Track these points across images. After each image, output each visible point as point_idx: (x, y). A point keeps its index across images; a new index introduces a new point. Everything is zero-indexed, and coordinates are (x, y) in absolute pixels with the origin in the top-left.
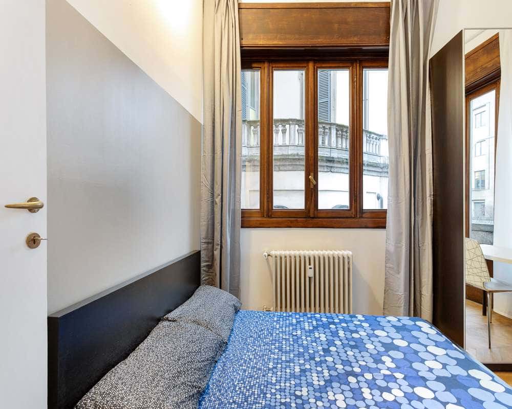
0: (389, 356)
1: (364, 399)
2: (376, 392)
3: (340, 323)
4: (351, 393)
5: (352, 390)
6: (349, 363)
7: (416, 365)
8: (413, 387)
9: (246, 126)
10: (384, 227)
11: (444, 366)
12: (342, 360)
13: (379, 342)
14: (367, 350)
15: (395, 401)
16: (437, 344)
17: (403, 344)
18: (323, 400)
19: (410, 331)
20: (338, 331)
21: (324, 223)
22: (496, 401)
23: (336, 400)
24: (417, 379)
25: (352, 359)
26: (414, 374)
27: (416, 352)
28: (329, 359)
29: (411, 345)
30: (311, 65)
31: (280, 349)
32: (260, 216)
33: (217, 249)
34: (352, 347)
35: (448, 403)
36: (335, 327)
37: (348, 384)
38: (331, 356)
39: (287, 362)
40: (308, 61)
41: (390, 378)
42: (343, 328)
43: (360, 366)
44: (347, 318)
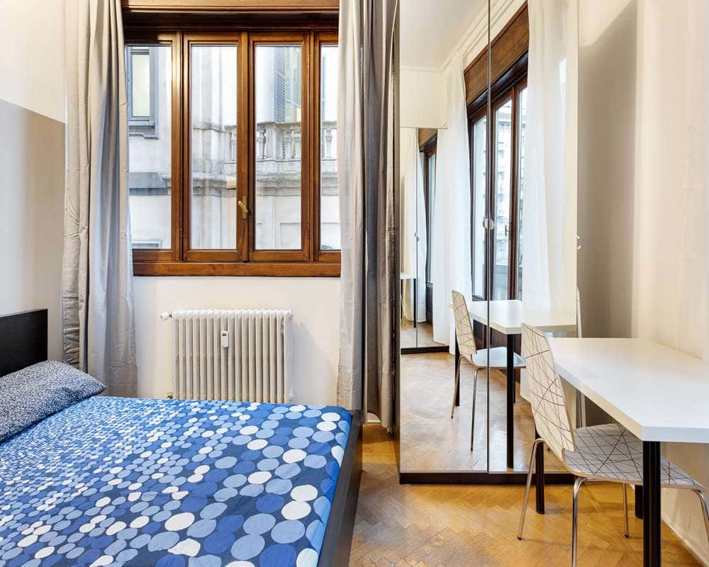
9: (274, 131)
10: (339, 276)
21: (262, 270)
30: (244, 38)
32: (171, 259)
33: (81, 306)
40: (239, 32)
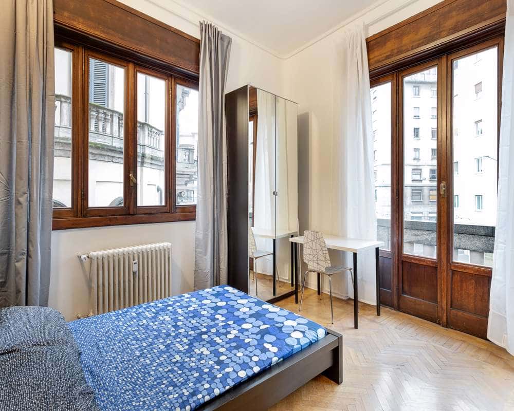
0: (219, 314)
1: (218, 344)
2: (222, 337)
3: (174, 304)
4: (208, 344)
5: (208, 342)
6: (197, 328)
7: (236, 314)
8: (240, 326)
11: (250, 308)
12: (191, 328)
13: (208, 307)
14: (203, 316)
15: (235, 336)
16: (242, 298)
17: (223, 304)
18: (194, 356)
19: (223, 295)
20: (176, 310)
22: (279, 316)
23: (202, 352)
24: (240, 321)
25: (197, 325)
26: (237, 319)
27: (233, 306)
28: (182, 331)
29: (228, 303)
30: (131, 67)
31: (137, 340)
32: (73, 215)
34: (193, 317)
35: (260, 326)
36: (172, 308)
37: (204, 340)
38: (182, 328)
39: (149, 346)
41: (226, 326)
42: (178, 306)
43: (205, 327)
44: (177, 299)
